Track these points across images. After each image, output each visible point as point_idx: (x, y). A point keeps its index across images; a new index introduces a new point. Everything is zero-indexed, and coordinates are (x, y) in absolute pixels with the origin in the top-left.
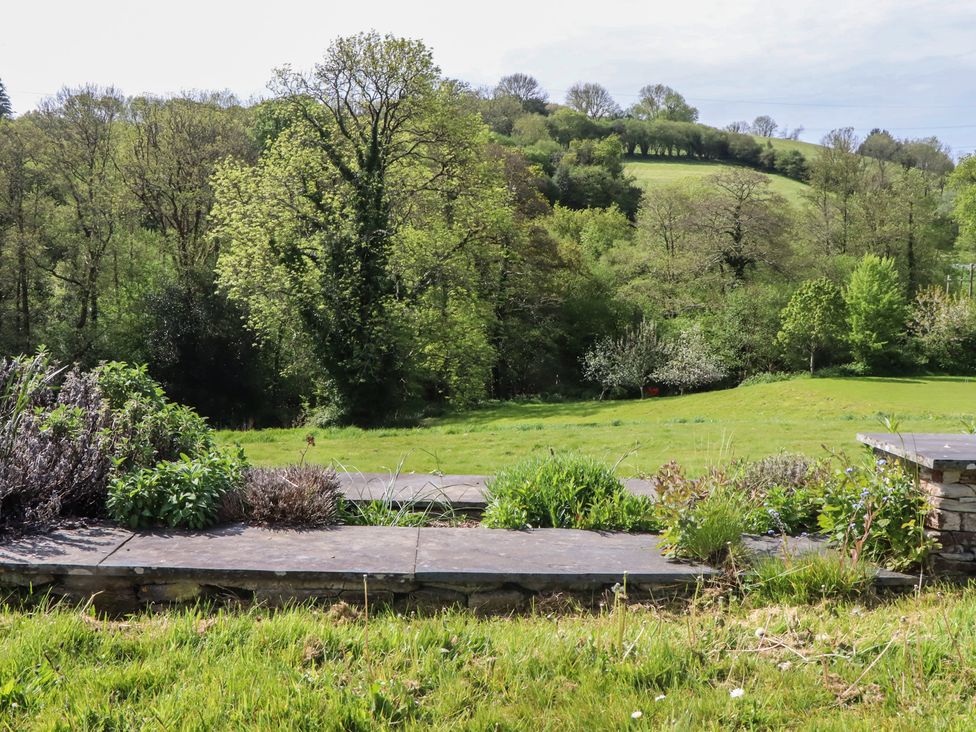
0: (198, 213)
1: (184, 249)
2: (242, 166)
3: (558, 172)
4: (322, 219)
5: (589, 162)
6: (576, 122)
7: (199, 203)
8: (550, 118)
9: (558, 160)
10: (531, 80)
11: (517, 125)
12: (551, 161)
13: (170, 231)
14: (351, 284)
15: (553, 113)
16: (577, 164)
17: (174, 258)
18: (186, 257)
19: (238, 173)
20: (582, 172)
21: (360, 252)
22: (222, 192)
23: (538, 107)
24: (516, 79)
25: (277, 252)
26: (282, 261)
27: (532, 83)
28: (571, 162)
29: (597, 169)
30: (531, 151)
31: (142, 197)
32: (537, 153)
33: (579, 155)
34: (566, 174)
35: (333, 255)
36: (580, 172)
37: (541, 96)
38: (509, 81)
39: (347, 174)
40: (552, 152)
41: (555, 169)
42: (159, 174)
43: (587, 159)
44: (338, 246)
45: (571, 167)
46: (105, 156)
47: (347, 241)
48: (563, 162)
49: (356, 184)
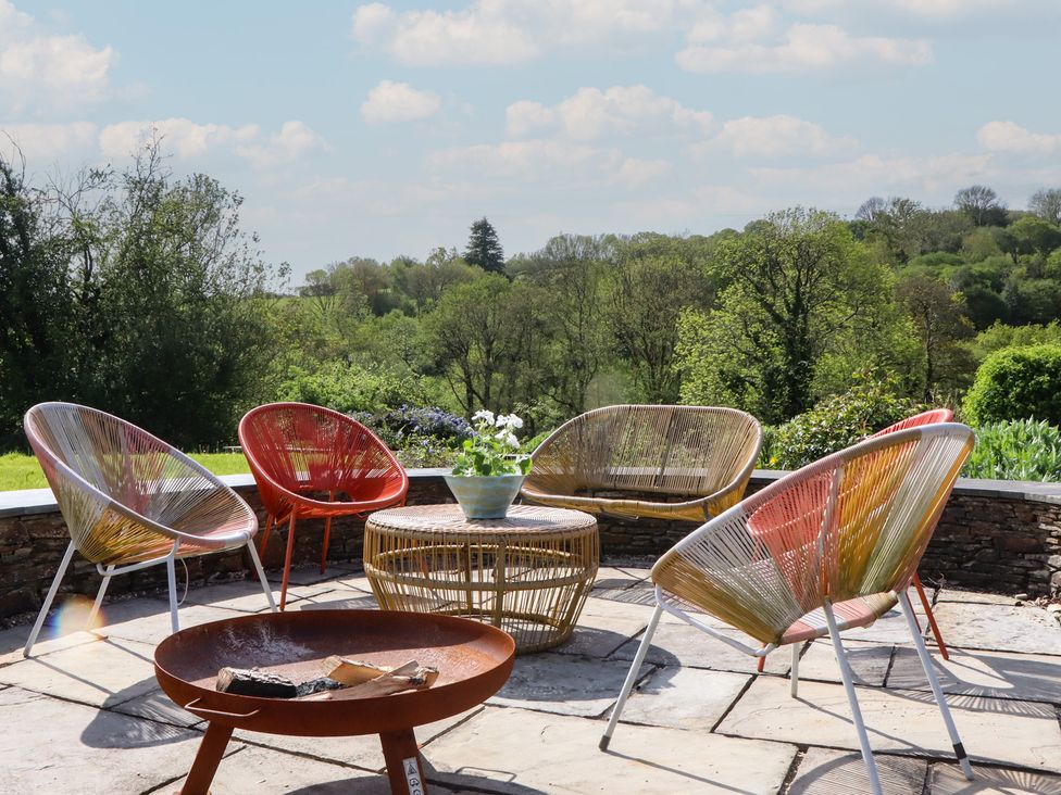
0: (664, 348)
1: (653, 377)
2: (700, 313)
3: (1006, 288)
4: (759, 354)
5: (1040, 276)
6: (1036, 231)
7: (665, 340)
8: (1008, 229)
9: (1008, 275)
10: (989, 192)
11: (966, 242)
12: (1001, 276)
13: (643, 363)
14: (781, 404)
15: (1011, 223)
16: (1026, 279)
17: (645, 384)
18: (654, 384)
19: (696, 319)
20: (1031, 286)
21: (788, 378)
22: (684, 333)
23: (999, 217)
24: (974, 191)
25: (725, 380)
26: (729, 387)
27: (990, 194)
28: (1020, 277)
29: (1047, 283)
30: (980, 269)
31: (620, 337)
32: (985, 270)
33: (1028, 270)
34: (1016, 288)
35: (767, 382)
36: (1028, 287)
37: (1001, 205)
38: (967, 194)
39: (778, 319)
40: (1001, 267)
41: (1004, 285)
42: (634, 317)
43: (1036, 273)
44: (771, 375)
45: (1021, 282)
46: (592, 303)
47: (777, 370)
48: (1012, 278)
49: (784, 326)
